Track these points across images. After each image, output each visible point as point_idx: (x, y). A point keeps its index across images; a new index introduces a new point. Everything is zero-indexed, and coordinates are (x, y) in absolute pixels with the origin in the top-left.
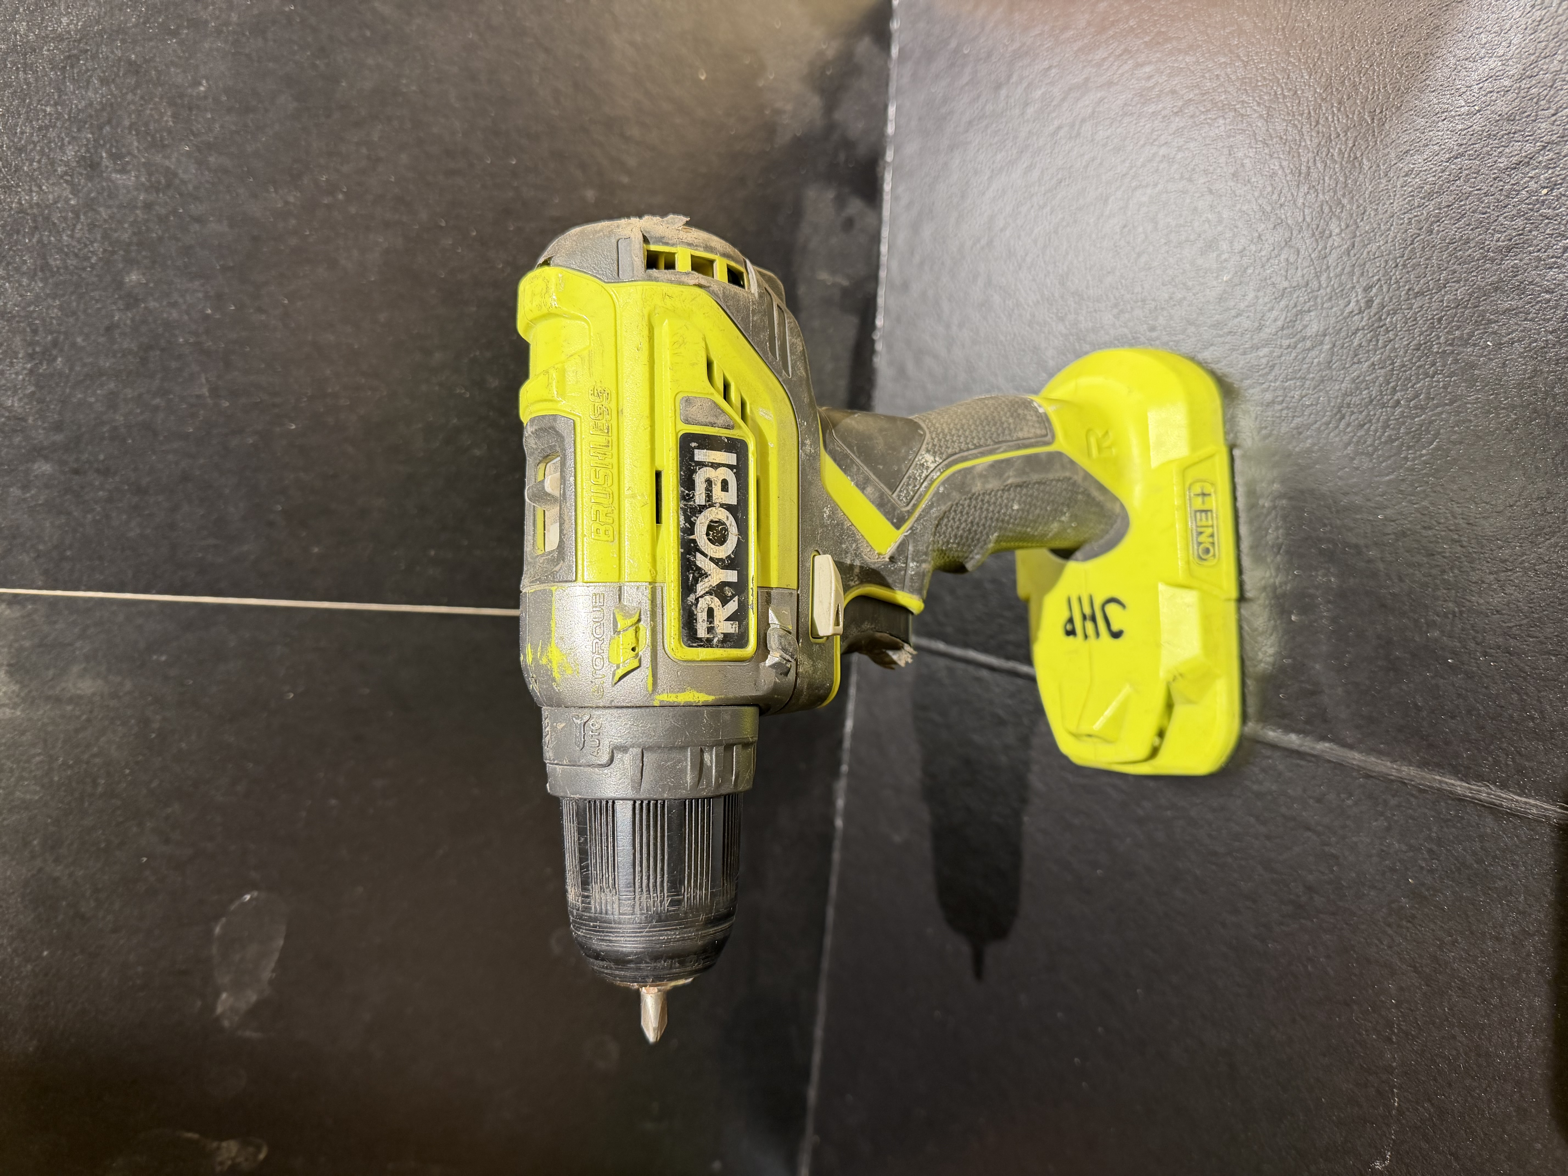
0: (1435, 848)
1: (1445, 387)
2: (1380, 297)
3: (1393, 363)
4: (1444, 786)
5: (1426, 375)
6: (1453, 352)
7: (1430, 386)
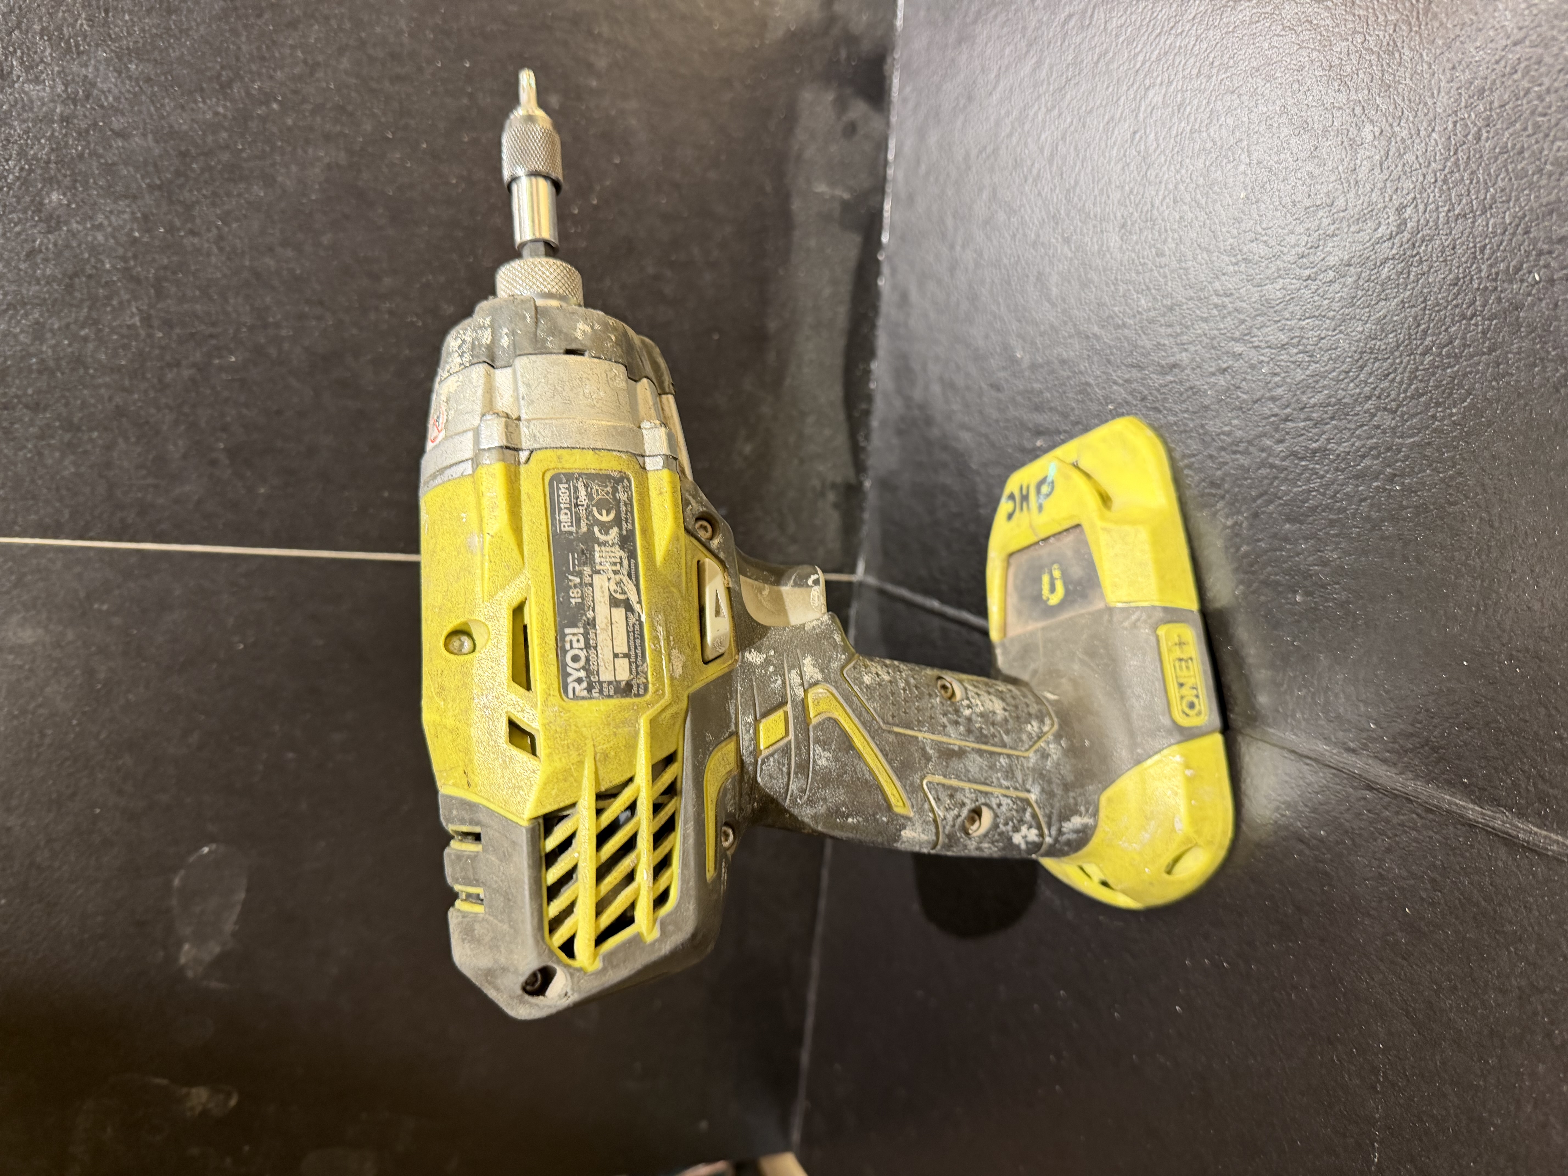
0: (1438, 878)
1: (1484, 333)
2: (1415, 219)
3: (1425, 301)
4: (1454, 808)
5: (1463, 316)
6: (1496, 288)
7: (1467, 331)
